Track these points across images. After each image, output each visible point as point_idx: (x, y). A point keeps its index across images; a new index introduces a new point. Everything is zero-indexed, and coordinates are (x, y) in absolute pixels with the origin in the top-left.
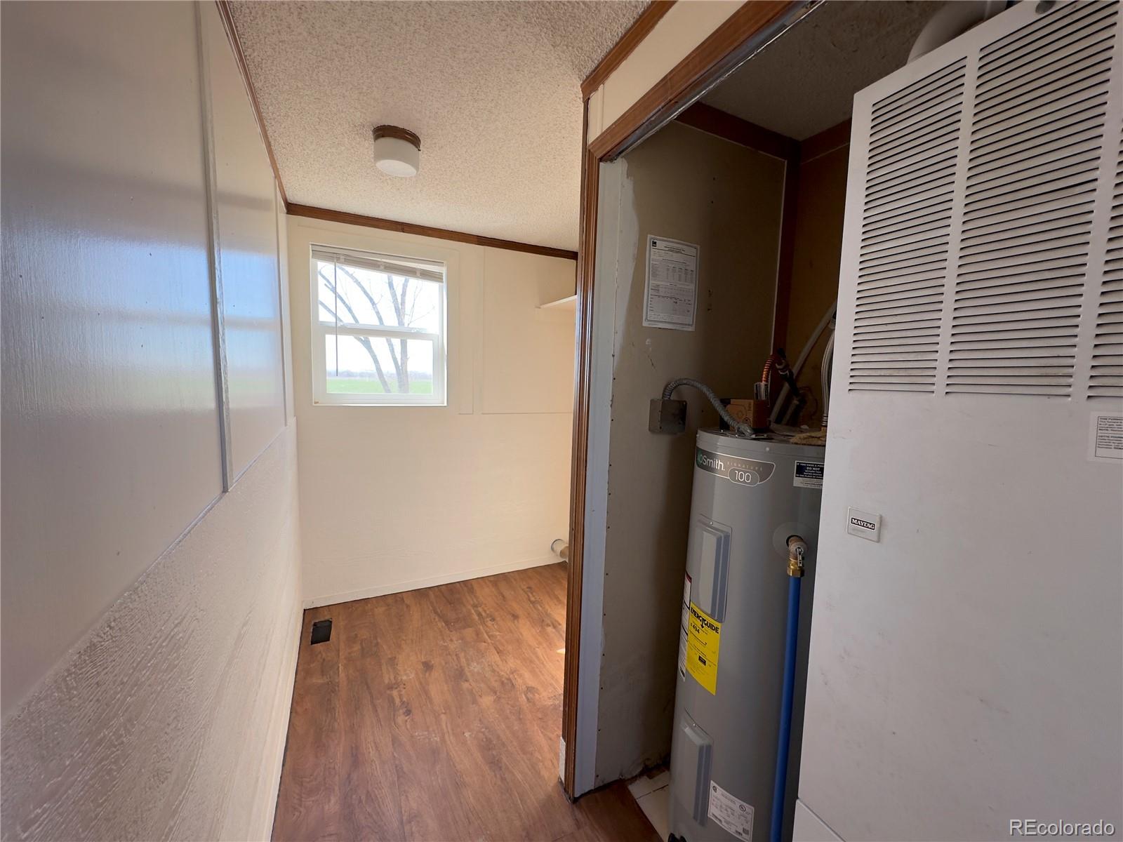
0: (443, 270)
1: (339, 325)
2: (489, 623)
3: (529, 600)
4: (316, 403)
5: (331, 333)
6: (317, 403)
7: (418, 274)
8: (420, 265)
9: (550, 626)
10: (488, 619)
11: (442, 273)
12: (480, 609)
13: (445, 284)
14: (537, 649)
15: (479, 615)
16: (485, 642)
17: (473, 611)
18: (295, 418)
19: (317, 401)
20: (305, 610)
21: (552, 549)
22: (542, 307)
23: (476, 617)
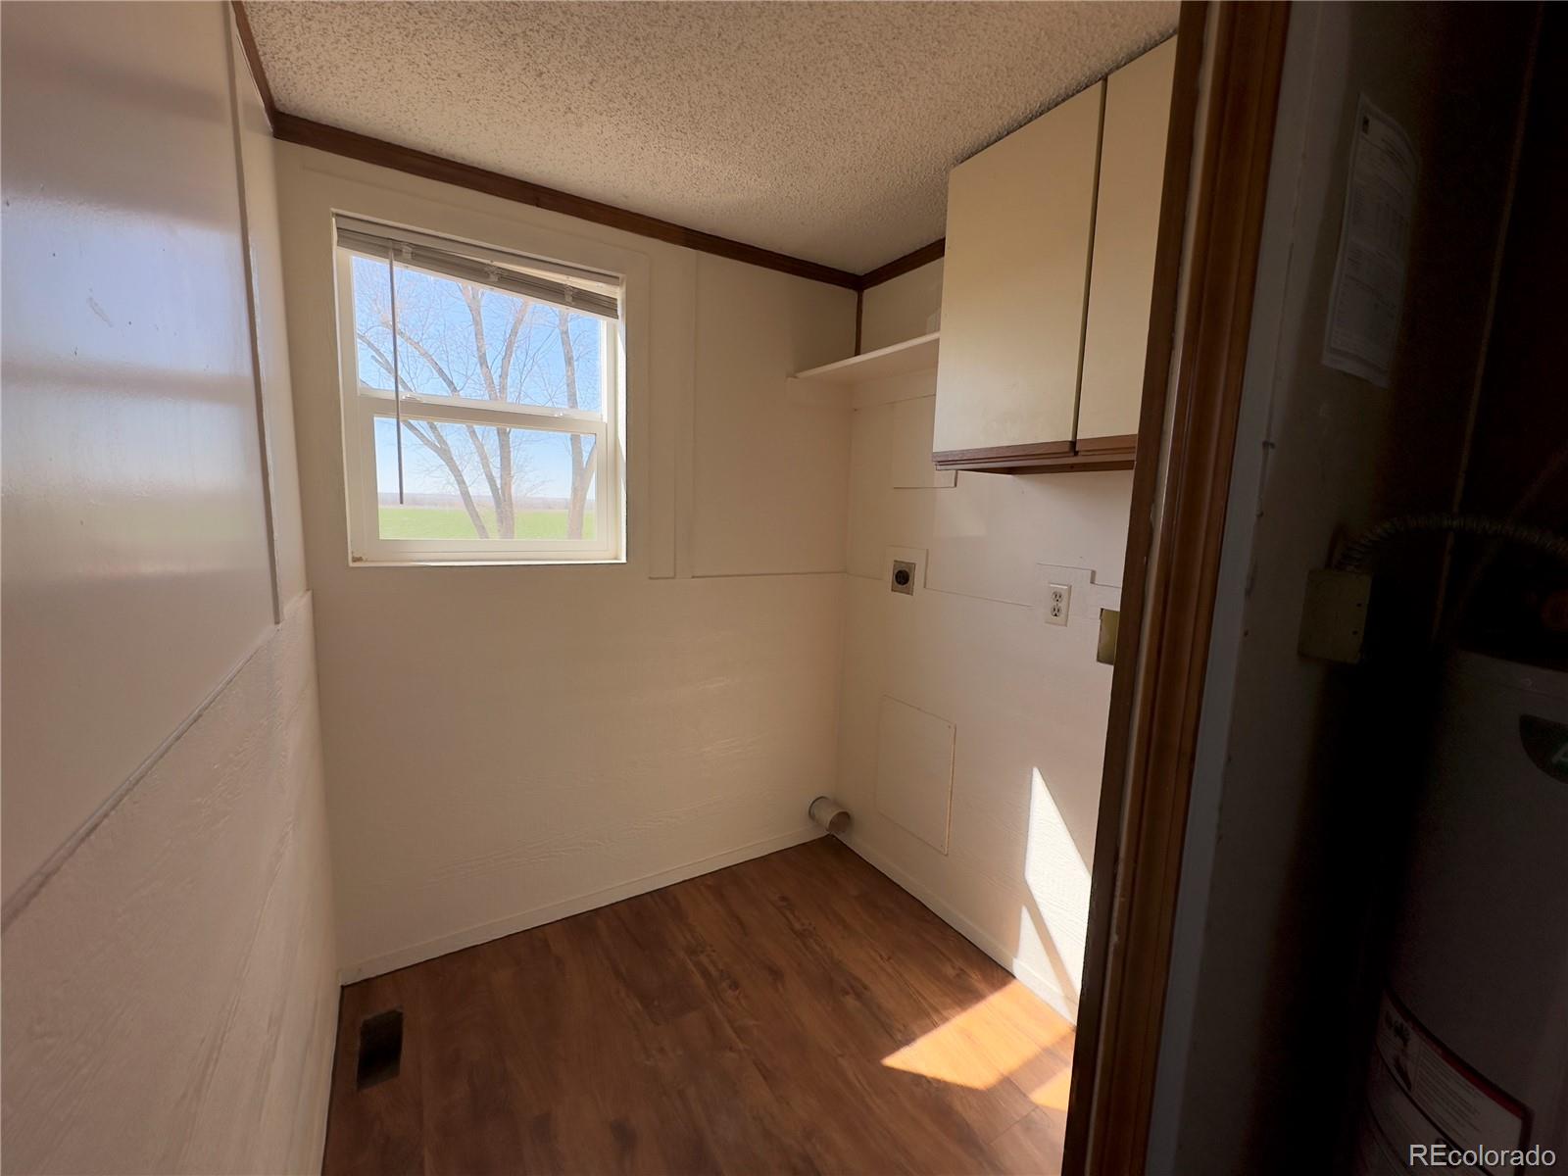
0: (617, 293)
1: (402, 397)
2: (729, 995)
3: (792, 930)
4: (355, 560)
5: (384, 413)
6: (359, 559)
7: (569, 299)
8: (571, 278)
9: (847, 993)
10: (725, 984)
11: (616, 299)
12: (703, 958)
13: (620, 324)
14: (840, 1059)
15: (705, 973)
16: (731, 1049)
17: (691, 966)
18: (310, 593)
19: (357, 555)
20: (343, 987)
21: (811, 815)
22: (798, 375)
23: (698, 979)
